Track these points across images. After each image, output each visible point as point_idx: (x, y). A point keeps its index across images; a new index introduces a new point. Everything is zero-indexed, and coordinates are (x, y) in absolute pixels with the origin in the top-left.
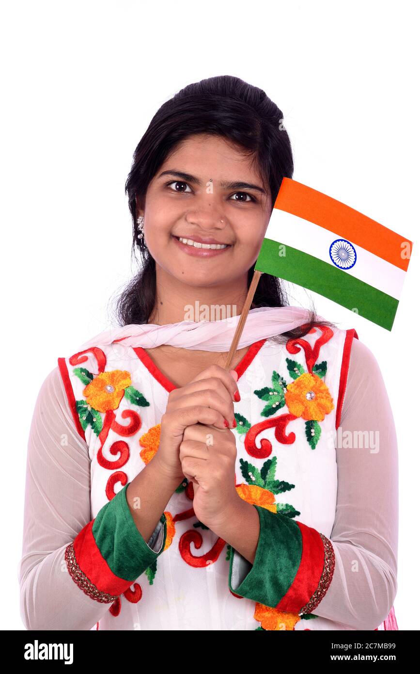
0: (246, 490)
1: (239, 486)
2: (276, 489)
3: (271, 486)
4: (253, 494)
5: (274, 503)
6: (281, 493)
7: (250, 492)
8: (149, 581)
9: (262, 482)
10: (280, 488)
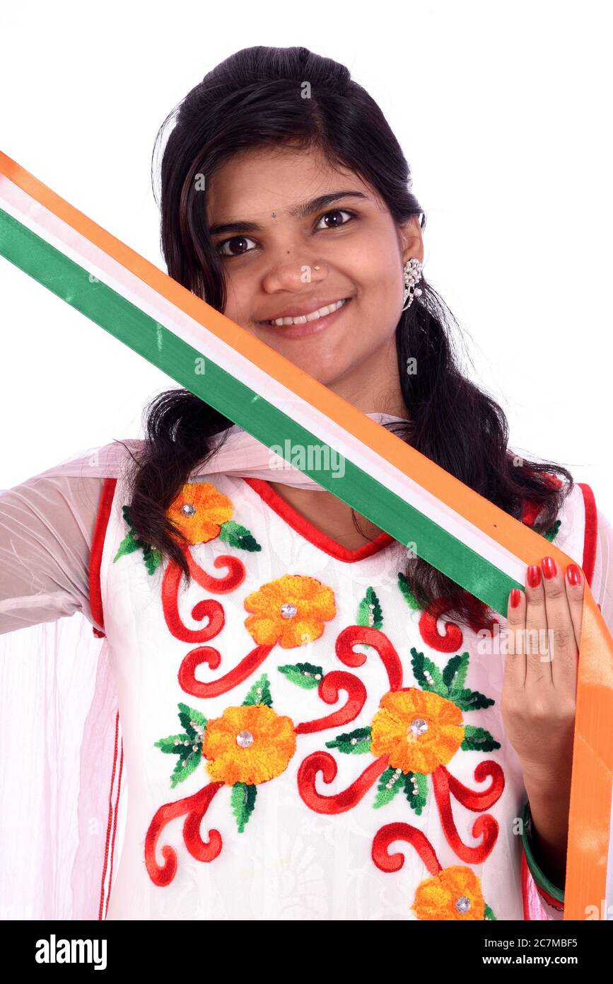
0: (418, 698)
1: (407, 689)
2: (467, 703)
3: (457, 696)
4: (428, 705)
5: (462, 724)
6: (473, 709)
7: (424, 702)
8: (238, 826)
9: (443, 688)
10: (472, 701)
